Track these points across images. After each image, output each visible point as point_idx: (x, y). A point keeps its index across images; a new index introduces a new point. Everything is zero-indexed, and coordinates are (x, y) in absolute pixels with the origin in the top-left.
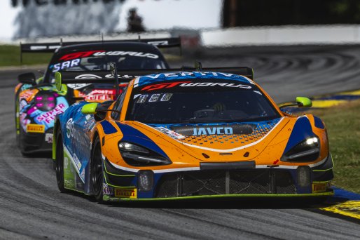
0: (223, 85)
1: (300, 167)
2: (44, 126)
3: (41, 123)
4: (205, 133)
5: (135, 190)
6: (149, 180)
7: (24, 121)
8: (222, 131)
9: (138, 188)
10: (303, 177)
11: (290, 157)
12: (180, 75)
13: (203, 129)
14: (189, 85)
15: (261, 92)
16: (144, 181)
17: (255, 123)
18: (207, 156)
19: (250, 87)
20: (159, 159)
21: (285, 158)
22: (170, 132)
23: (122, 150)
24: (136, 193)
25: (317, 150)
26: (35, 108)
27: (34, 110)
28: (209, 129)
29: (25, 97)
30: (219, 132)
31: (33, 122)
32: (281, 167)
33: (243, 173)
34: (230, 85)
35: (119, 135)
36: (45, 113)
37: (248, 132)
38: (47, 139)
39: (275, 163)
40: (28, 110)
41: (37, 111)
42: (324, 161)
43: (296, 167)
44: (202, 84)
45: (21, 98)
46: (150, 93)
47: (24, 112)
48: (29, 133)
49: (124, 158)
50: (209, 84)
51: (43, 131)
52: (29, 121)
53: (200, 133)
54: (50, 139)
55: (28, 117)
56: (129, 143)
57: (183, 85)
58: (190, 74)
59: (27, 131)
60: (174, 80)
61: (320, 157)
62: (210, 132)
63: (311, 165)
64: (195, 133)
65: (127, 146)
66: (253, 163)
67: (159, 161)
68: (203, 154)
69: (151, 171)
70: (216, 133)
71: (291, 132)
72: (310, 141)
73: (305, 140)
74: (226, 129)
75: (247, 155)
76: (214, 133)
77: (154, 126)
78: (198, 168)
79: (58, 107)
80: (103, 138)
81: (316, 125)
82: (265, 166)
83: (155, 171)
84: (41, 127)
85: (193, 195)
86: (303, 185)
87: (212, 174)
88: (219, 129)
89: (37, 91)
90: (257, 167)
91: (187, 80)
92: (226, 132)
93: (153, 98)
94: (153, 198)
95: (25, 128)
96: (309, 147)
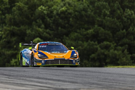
8: (57, 53)
9: (41, 63)
11: (72, 57)
18: (55, 57)
19: (62, 45)
25: (77, 56)
28: (55, 52)
32: (70, 59)
33: (63, 60)
35: (38, 53)
46: (42, 45)
49: (39, 57)
56: (40, 54)
58: (50, 42)
60: (47, 43)
63: (76, 59)
67: (46, 58)
71: (71, 53)
72: (75, 55)
75: (63, 57)
78: (54, 59)
80: (34, 53)
82: (67, 59)
83: (45, 60)
86: (74, 63)
87: (56, 60)
90: (65, 59)
93: (43, 46)
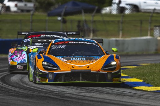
0: (85, 43)
1: (108, 72)
2: (17, 62)
3: (15, 61)
4: (75, 59)
5: (47, 79)
6: (52, 76)
7: (10, 60)
8: (82, 59)
9: (48, 78)
10: (109, 76)
11: (105, 69)
12: (70, 39)
13: (75, 58)
14: (72, 43)
15: (99, 46)
16: (50, 76)
17: (94, 57)
19: (95, 44)
20: (56, 68)
21: (103, 69)
22: (62, 59)
23: (43, 65)
24: (47, 80)
25: (115, 67)
26: (14, 55)
27: (14, 56)
28: (77, 58)
29: (11, 51)
30: (80, 59)
31: (13, 61)
32: (101, 72)
33: (87, 74)
34: (88, 43)
35: (43, 59)
36: (17, 58)
37: (91, 59)
38: (17, 68)
39: (99, 70)
40: (12, 56)
41: (15, 57)
42: (118, 71)
43: (106, 72)
44: (77, 43)
45: (9, 51)
47: (10, 57)
48: (11, 65)
49: (44, 68)
50: (80, 42)
51: (16, 64)
52: (11, 60)
53: (73, 59)
54: (19, 67)
55: (11, 59)
56: (46, 62)
57: (70, 43)
58: (74, 39)
59: (10, 64)
60: (67, 41)
61: (116, 69)
62: (77, 59)
63: (113, 72)
64: (71, 59)
65: (46, 63)
66: (90, 71)
67: (56, 69)
68: (73, 67)
69: (53, 72)
70: (79, 60)
71: (106, 60)
72: (113, 63)
73: (111, 63)
74: (83, 58)
75: (88, 67)
76: (78, 59)
77: (57, 57)
78: (70, 72)
79: (23, 55)
80: (37, 60)
81: (116, 58)
82: (95, 72)
83: (55, 72)
84: (15, 63)
85: (68, 81)
86: (109, 79)
87: (75, 74)
88: (80, 58)
89: (15, 49)
90: (92, 72)
91: (72, 41)
92: (83, 59)
93: (59, 47)
94: (54, 82)
95: (10, 63)
96: (112, 66)
